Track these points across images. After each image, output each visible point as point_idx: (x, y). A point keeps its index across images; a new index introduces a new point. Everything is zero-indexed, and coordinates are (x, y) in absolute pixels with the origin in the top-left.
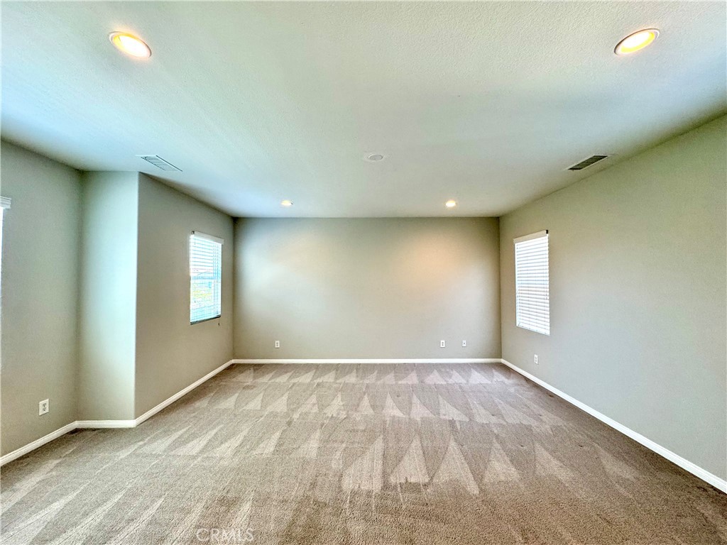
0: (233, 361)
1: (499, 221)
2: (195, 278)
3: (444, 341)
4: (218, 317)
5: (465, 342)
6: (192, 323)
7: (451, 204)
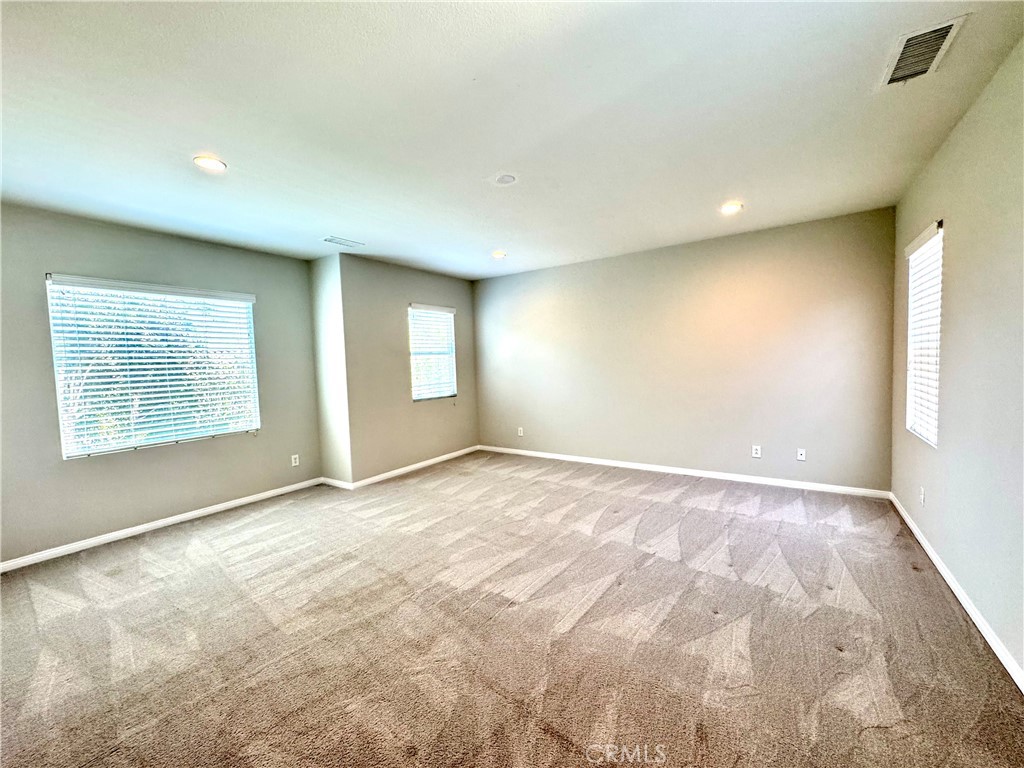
0: (478, 447)
1: (894, 211)
2: (416, 354)
3: (759, 448)
4: (455, 396)
5: (803, 452)
6: (414, 401)
7: (731, 209)
